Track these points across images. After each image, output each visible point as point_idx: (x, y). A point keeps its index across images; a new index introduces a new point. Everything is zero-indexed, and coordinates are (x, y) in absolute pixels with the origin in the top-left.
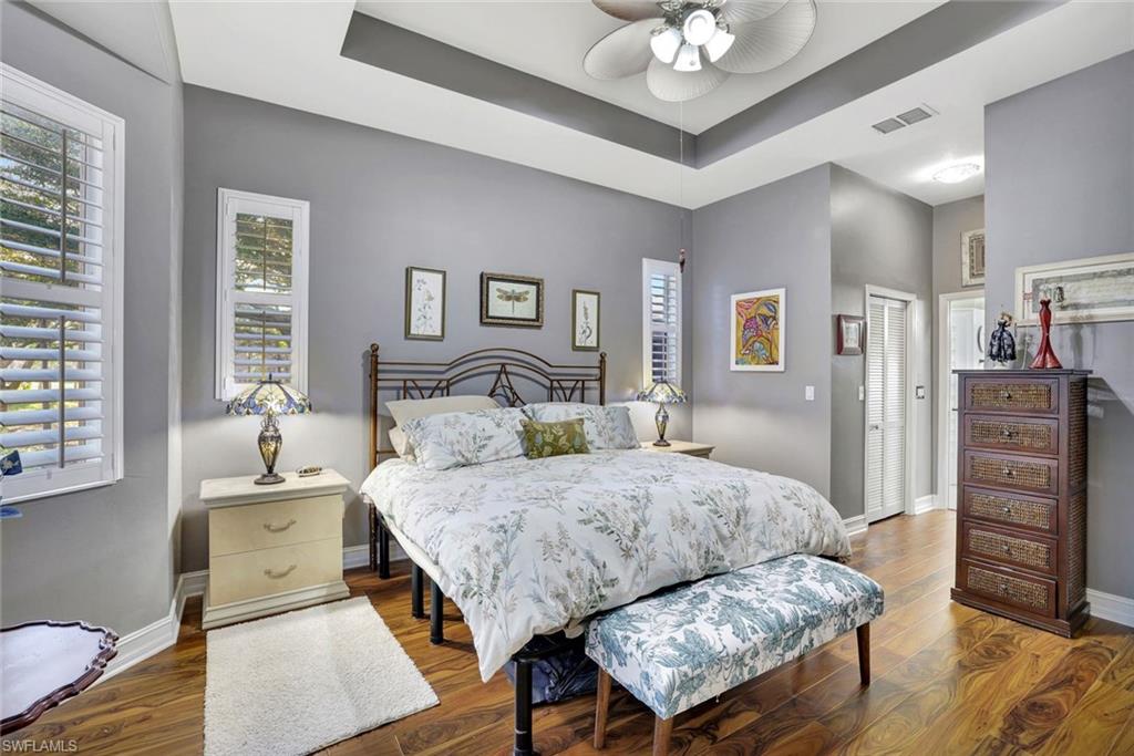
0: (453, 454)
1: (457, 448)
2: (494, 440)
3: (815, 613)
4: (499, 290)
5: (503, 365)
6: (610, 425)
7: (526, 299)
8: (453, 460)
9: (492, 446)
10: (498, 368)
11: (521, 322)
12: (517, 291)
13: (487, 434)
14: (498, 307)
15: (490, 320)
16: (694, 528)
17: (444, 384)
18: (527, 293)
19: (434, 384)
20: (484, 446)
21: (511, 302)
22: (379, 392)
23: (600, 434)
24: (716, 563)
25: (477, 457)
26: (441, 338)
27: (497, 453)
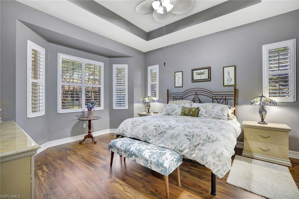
0: (166, 112)
1: (168, 111)
2: (176, 110)
3: (137, 154)
4: (196, 73)
5: (196, 92)
6: (211, 110)
7: (204, 74)
8: (166, 113)
9: (175, 111)
10: (195, 93)
11: (203, 80)
12: (202, 72)
13: (175, 109)
14: (196, 77)
15: (194, 81)
16: (147, 130)
17: (181, 97)
18: (205, 71)
19: (179, 97)
20: (174, 111)
21: (200, 75)
22: (169, 99)
23: (206, 113)
24: (147, 139)
25: (171, 113)
26: (182, 87)
27: (176, 113)
